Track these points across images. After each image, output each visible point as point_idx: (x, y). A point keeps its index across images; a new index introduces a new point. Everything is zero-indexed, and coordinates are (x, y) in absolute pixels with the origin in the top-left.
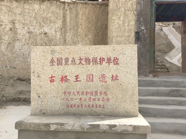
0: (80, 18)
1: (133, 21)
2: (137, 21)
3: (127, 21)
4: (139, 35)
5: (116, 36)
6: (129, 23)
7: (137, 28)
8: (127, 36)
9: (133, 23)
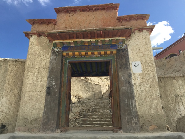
0: (8, 74)
1: (46, 77)
2: (48, 77)
3: (40, 77)
4: (50, 90)
5: (29, 91)
6: (42, 79)
7: (48, 83)
8: (39, 90)
9: (45, 79)
